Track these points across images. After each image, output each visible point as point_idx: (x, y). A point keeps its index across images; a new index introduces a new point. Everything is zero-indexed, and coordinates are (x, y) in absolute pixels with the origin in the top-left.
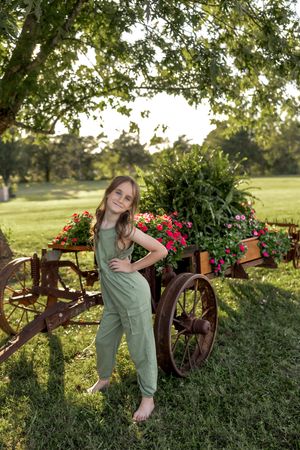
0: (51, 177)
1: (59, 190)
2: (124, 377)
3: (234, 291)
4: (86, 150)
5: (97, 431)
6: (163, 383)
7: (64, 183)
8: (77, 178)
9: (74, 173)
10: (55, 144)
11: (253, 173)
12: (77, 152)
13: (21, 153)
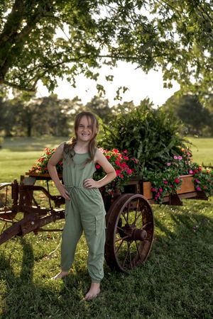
0: (32, 133)
1: (38, 144)
2: (79, 272)
3: (174, 219)
4: (62, 111)
5: (55, 303)
6: (109, 276)
7: (43, 138)
8: (54, 135)
9: (51, 130)
10: (37, 105)
11: (204, 134)
12: (55, 113)
13: (8, 112)
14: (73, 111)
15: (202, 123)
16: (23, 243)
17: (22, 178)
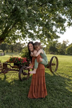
0: (13, 51)
4: (21, 46)
7: (16, 53)
8: (19, 52)
10: (15, 45)
13: (7, 46)
14: (24, 47)
15: (55, 51)
16: (5, 75)
17: (5, 62)
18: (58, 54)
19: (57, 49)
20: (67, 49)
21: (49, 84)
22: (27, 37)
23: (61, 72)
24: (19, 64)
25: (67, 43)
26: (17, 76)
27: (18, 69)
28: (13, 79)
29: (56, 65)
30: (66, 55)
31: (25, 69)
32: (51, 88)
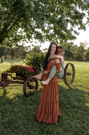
0: (14, 57)
4: (24, 50)
7: (18, 59)
9: (20, 56)
13: (6, 50)
14: (28, 51)
15: (70, 56)
16: (4, 90)
17: (4, 72)
18: (73, 61)
19: (72, 53)
20: (86, 53)
21: (63, 100)
22: (33, 38)
23: (79, 85)
24: (23, 74)
25: (86, 45)
26: (20, 90)
27: (23, 81)
28: (15, 94)
29: (72, 75)
30: (85, 61)
31: (31, 81)
32: (67, 106)
